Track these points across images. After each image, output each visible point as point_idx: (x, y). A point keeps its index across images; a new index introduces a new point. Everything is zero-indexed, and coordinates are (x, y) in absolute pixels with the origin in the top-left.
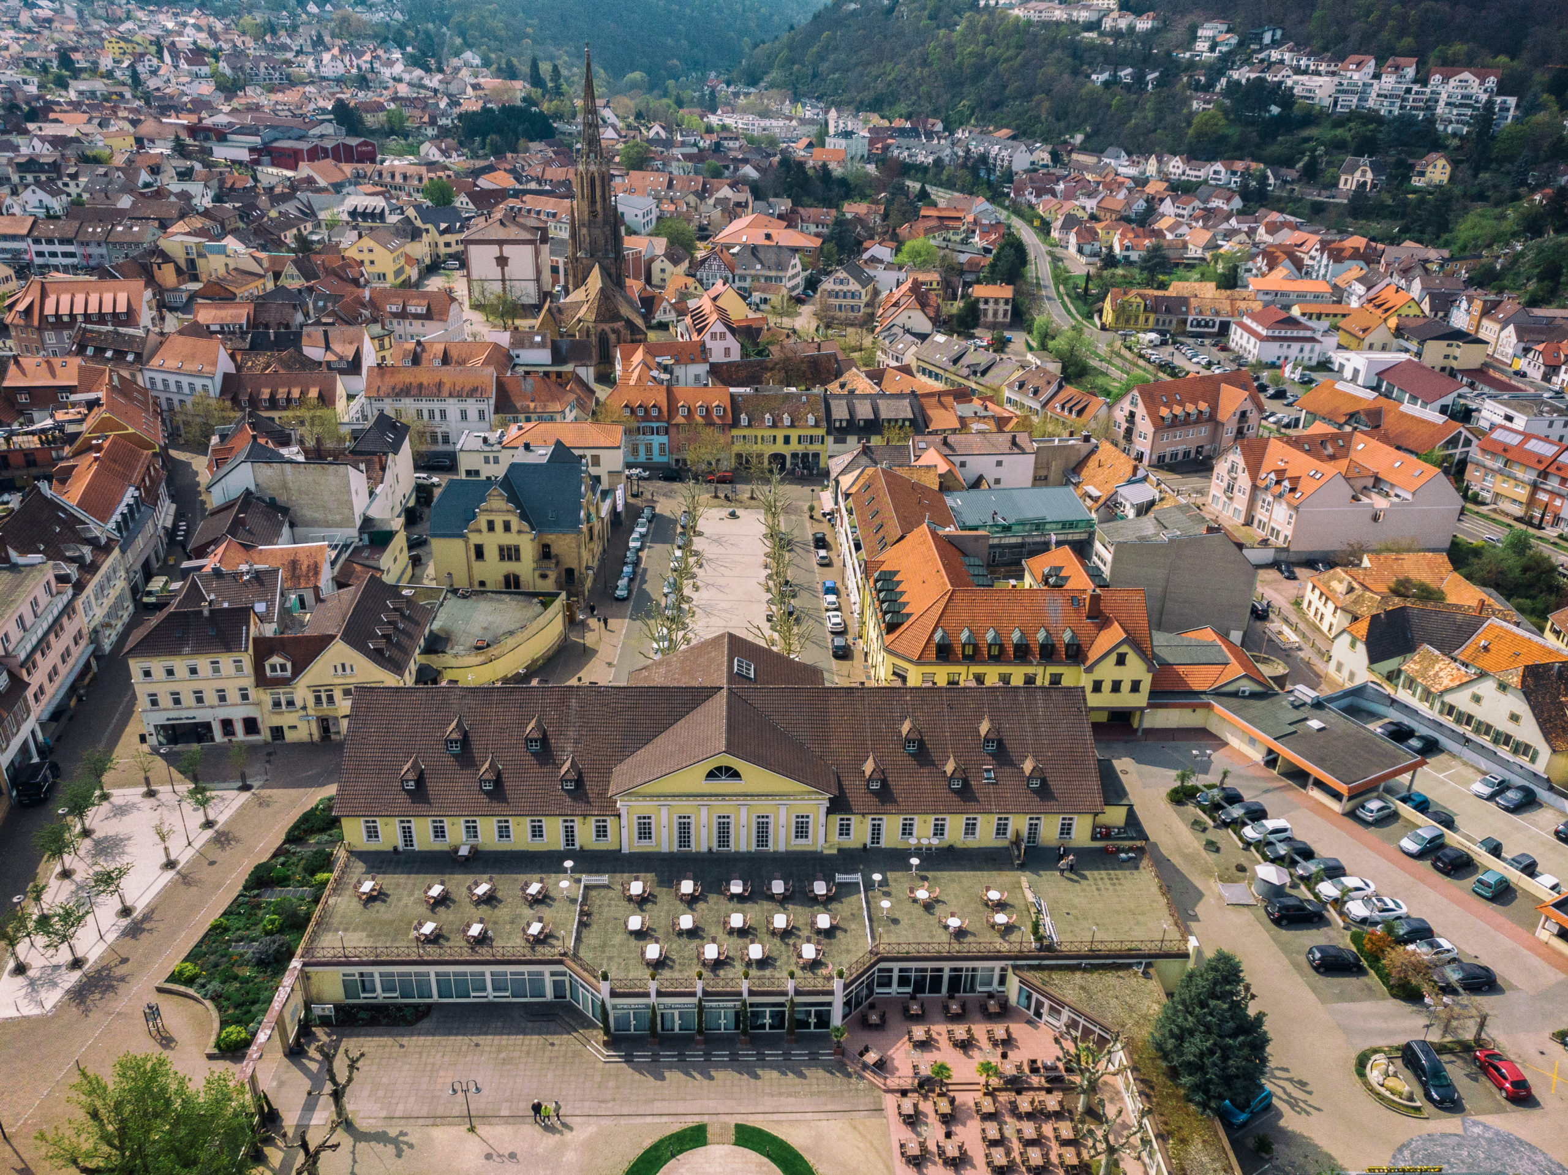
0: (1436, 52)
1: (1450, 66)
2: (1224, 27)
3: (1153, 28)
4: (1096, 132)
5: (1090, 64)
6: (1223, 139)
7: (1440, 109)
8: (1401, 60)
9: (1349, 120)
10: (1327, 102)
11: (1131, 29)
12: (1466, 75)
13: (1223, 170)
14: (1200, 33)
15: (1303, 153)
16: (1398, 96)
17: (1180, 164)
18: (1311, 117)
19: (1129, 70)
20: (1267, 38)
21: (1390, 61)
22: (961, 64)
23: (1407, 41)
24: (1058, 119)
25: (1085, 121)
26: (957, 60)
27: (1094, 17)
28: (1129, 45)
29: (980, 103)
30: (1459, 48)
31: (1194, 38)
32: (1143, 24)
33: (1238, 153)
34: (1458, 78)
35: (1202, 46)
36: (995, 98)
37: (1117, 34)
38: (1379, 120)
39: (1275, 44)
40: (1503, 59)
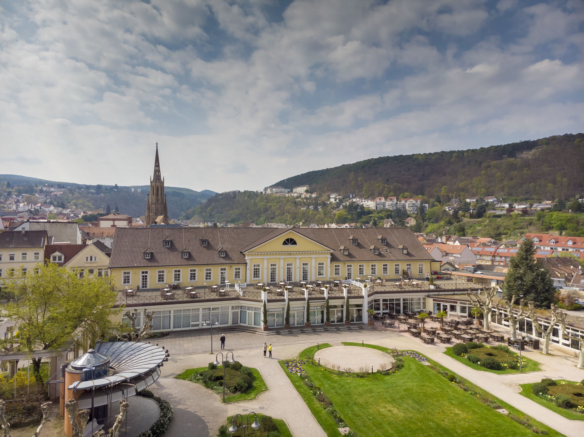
0: (401, 195)
1: (406, 198)
2: (338, 195)
3: (316, 196)
4: (306, 221)
5: (300, 206)
6: (346, 218)
7: (407, 208)
8: (392, 198)
9: (382, 212)
10: (374, 208)
11: (310, 197)
12: (411, 200)
13: (348, 226)
14: (331, 196)
15: (371, 220)
16: (394, 205)
17: (335, 225)
18: (370, 212)
19: (312, 207)
20: (351, 196)
21: (389, 198)
22: (260, 208)
23: (392, 193)
24: (293, 219)
25: (302, 219)
26: (259, 207)
27: (299, 195)
28: (311, 201)
29: (267, 218)
30: (407, 194)
31: (330, 198)
32: (314, 195)
33: (352, 221)
34: (409, 201)
35: (332, 200)
36: (272, 216)
37: (307, 198)
38: (391, 211)
39: (353, 197)
40: (420, 196)
